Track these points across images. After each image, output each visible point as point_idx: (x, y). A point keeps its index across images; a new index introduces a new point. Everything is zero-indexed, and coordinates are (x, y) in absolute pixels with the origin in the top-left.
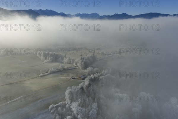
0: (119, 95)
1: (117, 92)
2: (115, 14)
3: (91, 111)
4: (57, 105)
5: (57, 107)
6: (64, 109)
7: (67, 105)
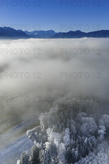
0: (86, 119)
1: (84, 116)
2: (70, 32)
3: (65, 136)
4: (33, 129)
5: (33, 132)
6: (40, 133)
7: (42, 130)
